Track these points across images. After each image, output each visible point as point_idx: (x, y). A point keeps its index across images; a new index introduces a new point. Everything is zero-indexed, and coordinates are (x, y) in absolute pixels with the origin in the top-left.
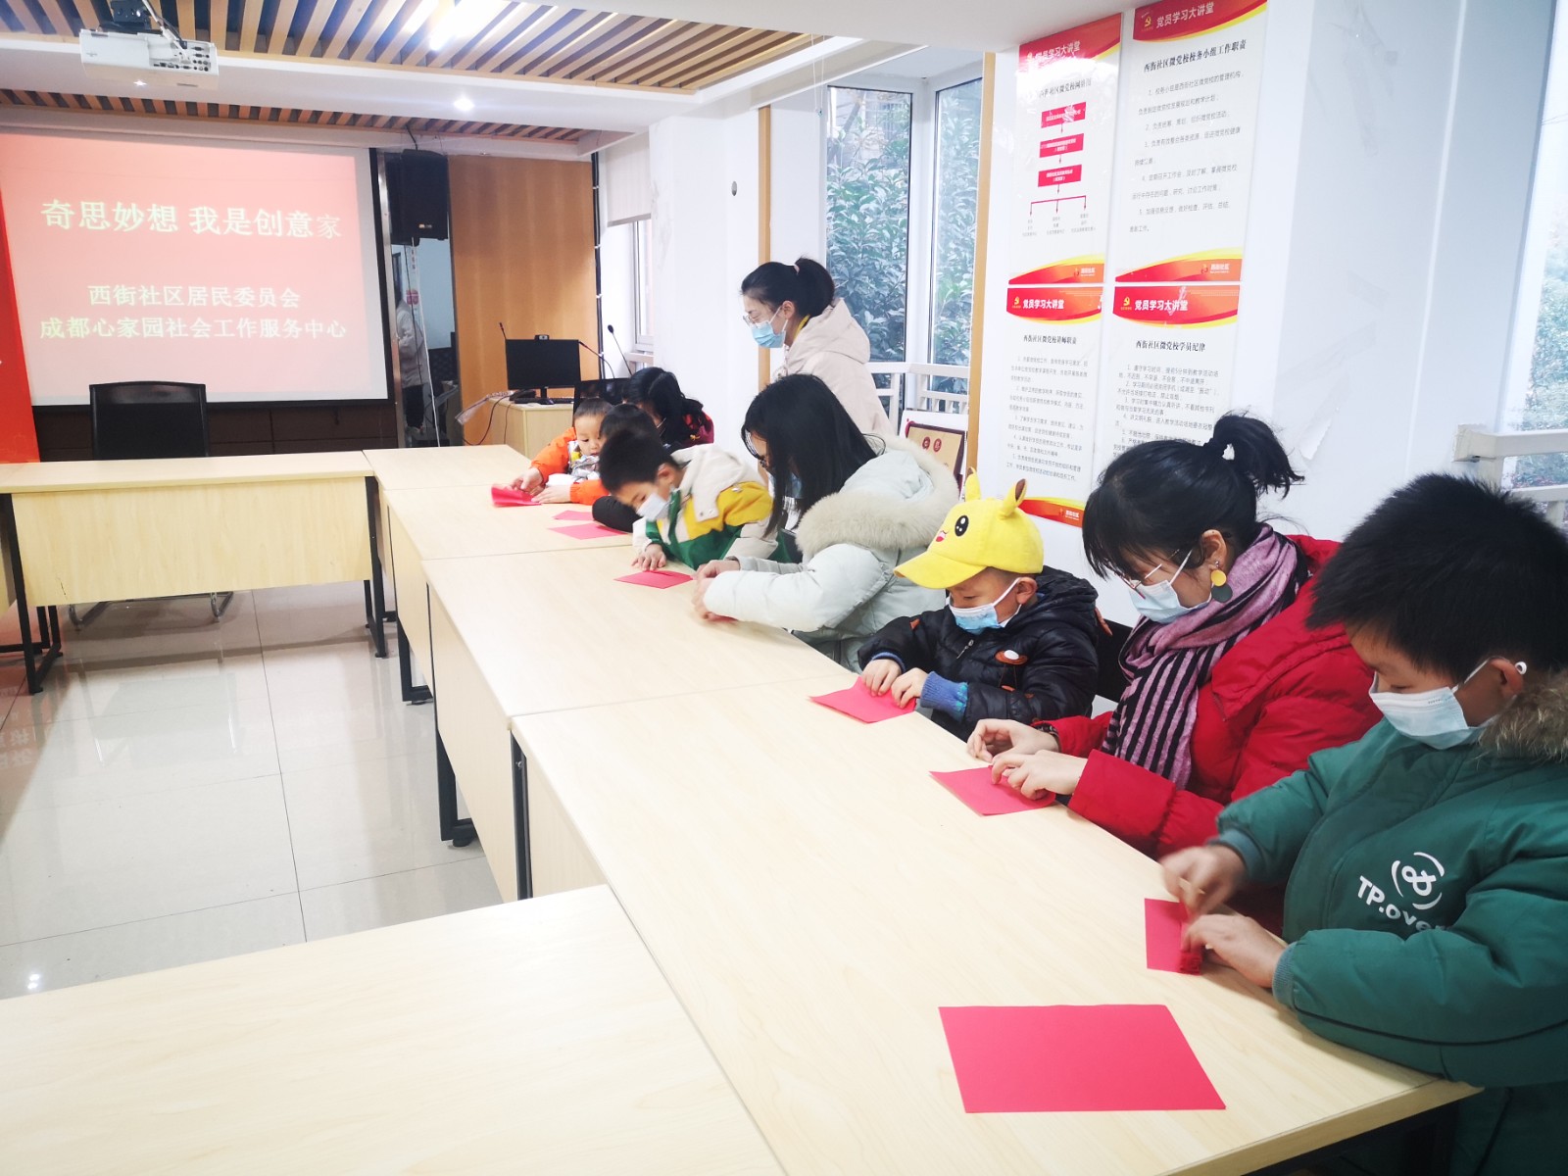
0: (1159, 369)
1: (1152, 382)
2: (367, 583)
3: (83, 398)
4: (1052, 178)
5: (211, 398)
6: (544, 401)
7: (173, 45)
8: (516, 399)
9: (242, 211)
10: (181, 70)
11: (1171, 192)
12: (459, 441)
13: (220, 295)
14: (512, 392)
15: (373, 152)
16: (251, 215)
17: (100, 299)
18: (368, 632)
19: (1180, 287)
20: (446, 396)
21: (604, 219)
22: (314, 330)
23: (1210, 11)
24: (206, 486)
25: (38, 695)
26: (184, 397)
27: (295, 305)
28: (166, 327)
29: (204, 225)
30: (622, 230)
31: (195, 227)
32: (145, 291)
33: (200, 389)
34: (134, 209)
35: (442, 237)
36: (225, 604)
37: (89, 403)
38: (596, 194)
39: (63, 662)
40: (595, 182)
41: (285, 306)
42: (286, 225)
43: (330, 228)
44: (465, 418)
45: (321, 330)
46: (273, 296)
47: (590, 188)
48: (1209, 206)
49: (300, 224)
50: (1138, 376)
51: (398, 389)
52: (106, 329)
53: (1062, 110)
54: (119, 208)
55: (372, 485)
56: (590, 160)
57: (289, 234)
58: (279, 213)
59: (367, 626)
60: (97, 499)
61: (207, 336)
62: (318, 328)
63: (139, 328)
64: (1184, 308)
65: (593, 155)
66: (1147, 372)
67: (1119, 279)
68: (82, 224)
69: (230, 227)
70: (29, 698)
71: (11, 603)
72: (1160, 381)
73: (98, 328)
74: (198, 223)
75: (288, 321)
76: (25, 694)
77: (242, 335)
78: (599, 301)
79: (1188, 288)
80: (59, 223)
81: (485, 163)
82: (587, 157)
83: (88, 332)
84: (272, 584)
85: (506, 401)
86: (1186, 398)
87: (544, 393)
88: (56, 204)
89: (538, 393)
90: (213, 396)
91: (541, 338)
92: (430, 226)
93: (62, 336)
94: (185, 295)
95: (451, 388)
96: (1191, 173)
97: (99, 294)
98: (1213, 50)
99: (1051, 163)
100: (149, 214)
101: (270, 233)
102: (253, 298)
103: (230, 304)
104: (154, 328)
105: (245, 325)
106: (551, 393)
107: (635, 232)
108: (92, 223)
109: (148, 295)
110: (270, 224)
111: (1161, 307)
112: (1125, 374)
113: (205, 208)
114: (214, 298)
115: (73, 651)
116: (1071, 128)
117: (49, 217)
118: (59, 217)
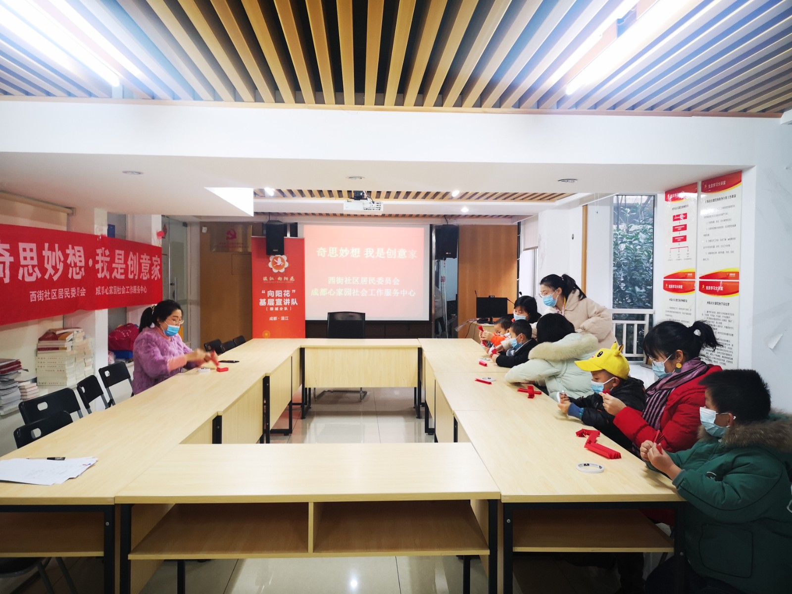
0: (715, 313)
1: (713, 317)
2: (415, 388)
3: (325, 318)
4: (677, 240)
5: (367, 318)
6: (491, 323)
7: (370, 203)
8: (479, 322)
9: (382, 249)
10: (372, 210)
11: (715, 246)
12: (456, 337)
13: (372, 280)
14: (478, 319)
15: (431, 227)
16: (385, 250)
17: (331, 282)
18: (414, 410)
19: (720, 282)
20: (452, 320)
21: (522, 248)
22: (404, 293)
23: (724, 184)
24: (364, 348)
25: (304, 420)
26: (358, 318)
27: (398, 284)
28: (352, 292)
29: (369, 255)
30: (530, 252)
31: (366, 255)
32: (347, 279)
33: (363, 315)
34: (346, 250)
35: (454, 257)
36: (364, 396)
37: (327, 319)
38: (519, 238)
39: (311, 410)
40: (519, 232)
41: (394, 284)
42: (397, 254)
43: (413, 255)
44: (459, 329)
45: (406, 293)
46: (390, 281)
47: (516, 236)
48: (728, 252)
49: (402, 253)
50: (708, 315)
51: (433, 317)
52: (332, 292)
53: (679, 215)
54: (341, 250)
55: (420, 350)
56: (517, 224)
57: (398, 257)
58: (395, 250)
59: (414, 408)
60: (330, 351)
61: (366, 295)
62: (405, 292)
63: (343, 292)
64: (722, 290)
65: (518, 223)
66: (711, 314)
67: (700, 278)
68: (329, 255)
69: (378, 255)
70: (301, 420)
71: (300, 385)
72: (716, 317)
73: (330, 292)
74: (367, 254)
75: (395, 290)
76: (300, 419)
77: (378, 295)
78: (518, 281)
79: (723, 282)
80: (322, 255)
81: (474, 227)
82: (516, 223)
83: (326, 294)
84: (382, 386)
85: (475, 322)
86: (725, 324)
87: (491, 320)
88: (321, 248)
89: (489, 319)
90: (368, 318)
91: (491, 297)
92: (450, 253)
93: (318, 295)
94: (360, 280)
95: (455, 317)
96: (721, 240)
97: (331, 280)
98: (726, 197)
99: (677, 234)
100: (351, 251)
101: (391, 257)
102: (383, 281)
103: (375, 284)
104: (348, 292)
105: (379, 291)
106: (494, 319)
107: (535, 252)
108: (332, 255)
109: (347, 280)
110: (392, 254)
111: (714, 289)
112: (704, 314)
113: (370, 249)
114: (370, 281)
115: (314, 407)
116: (682, 222)
117: (319, 253)
118: (322, 253)
